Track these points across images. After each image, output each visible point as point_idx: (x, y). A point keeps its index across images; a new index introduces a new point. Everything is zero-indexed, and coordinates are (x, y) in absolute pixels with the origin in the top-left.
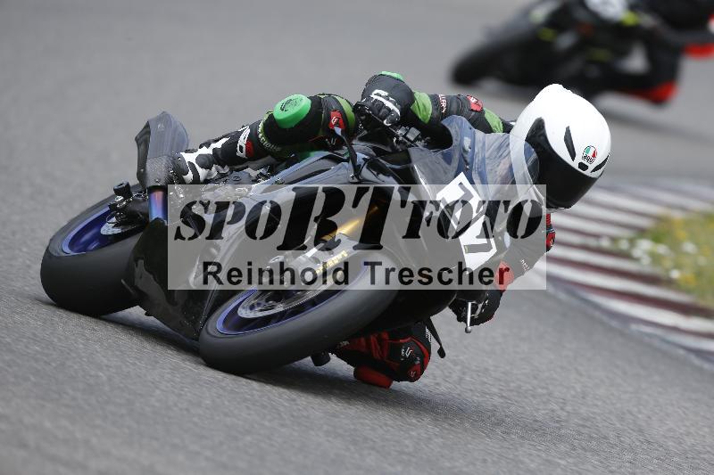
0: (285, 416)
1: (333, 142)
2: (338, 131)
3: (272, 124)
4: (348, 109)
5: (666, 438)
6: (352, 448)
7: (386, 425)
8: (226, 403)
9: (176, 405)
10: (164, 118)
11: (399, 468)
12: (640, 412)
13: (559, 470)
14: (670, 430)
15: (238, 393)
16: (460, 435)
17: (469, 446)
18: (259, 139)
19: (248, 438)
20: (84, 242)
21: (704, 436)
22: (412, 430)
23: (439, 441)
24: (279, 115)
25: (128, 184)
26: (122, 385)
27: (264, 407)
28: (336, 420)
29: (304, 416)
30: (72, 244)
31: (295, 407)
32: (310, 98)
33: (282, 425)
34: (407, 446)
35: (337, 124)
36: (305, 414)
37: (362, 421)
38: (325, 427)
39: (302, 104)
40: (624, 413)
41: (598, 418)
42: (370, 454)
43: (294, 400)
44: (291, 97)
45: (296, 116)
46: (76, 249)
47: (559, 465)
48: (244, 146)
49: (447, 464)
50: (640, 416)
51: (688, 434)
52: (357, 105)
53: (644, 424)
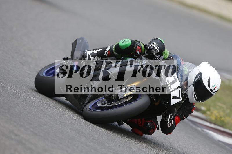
0: (57, 121)
1: (136, 56)
2: (138, 53)
3: (118, 47)
4: (143, 46)
5: (178, 147)
6: (78, 135)
7: (90, 129)
8: (40, 114)
9: (23, 112)
10: (82, 39)
11: (92, 144)
12: (171, 138)
13: (143, 153)
14: (180, 145)
15: (43, 111)
16: (113, 136)
17: (115, 140)
18: (112, 51)
19: (45, 127)
20: (50, 73)
21: (190, 149)
22: (98, 132)
23: (106, 137)
24: (121, 44)
25: (67, 58)
26: (7, 103)
27: (51, 117)
28: (74, 125)
29: (64, 122)
30: (46, 73)
31: (61, 119)
32: (131, 41)
33: (57, 124)
34: (95, 137)
35: (139, 51)
36: (64, 121)
37: (82, 127)
38: (70, 127)
39: (129, 42)
40: (166, 137)
41: (158, 138)
42: (83, 138)
43: (61, 117)
44: (125, 39)
45: (126, 45)
46: (47, 75)
47: (143, 151)
48: (107, 52)
49: (107, 145)
50: (171, 139)
51: (186, 147)
52: (145, 46)
53: (172, 142)
